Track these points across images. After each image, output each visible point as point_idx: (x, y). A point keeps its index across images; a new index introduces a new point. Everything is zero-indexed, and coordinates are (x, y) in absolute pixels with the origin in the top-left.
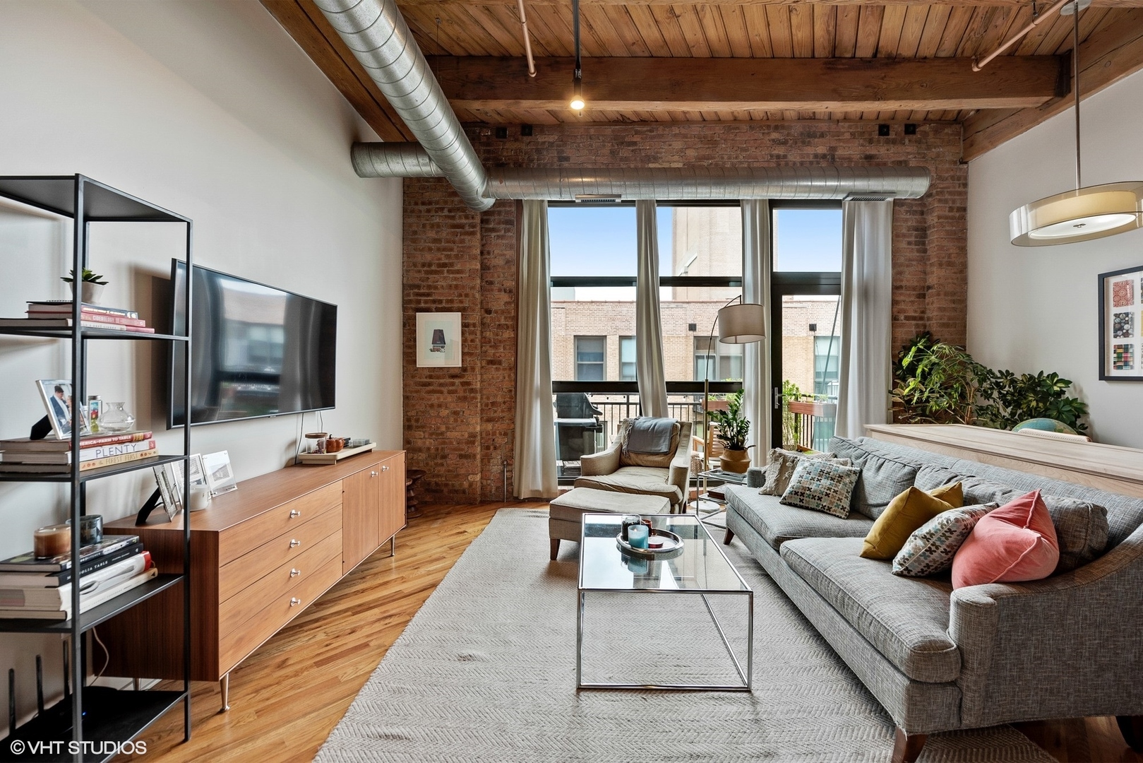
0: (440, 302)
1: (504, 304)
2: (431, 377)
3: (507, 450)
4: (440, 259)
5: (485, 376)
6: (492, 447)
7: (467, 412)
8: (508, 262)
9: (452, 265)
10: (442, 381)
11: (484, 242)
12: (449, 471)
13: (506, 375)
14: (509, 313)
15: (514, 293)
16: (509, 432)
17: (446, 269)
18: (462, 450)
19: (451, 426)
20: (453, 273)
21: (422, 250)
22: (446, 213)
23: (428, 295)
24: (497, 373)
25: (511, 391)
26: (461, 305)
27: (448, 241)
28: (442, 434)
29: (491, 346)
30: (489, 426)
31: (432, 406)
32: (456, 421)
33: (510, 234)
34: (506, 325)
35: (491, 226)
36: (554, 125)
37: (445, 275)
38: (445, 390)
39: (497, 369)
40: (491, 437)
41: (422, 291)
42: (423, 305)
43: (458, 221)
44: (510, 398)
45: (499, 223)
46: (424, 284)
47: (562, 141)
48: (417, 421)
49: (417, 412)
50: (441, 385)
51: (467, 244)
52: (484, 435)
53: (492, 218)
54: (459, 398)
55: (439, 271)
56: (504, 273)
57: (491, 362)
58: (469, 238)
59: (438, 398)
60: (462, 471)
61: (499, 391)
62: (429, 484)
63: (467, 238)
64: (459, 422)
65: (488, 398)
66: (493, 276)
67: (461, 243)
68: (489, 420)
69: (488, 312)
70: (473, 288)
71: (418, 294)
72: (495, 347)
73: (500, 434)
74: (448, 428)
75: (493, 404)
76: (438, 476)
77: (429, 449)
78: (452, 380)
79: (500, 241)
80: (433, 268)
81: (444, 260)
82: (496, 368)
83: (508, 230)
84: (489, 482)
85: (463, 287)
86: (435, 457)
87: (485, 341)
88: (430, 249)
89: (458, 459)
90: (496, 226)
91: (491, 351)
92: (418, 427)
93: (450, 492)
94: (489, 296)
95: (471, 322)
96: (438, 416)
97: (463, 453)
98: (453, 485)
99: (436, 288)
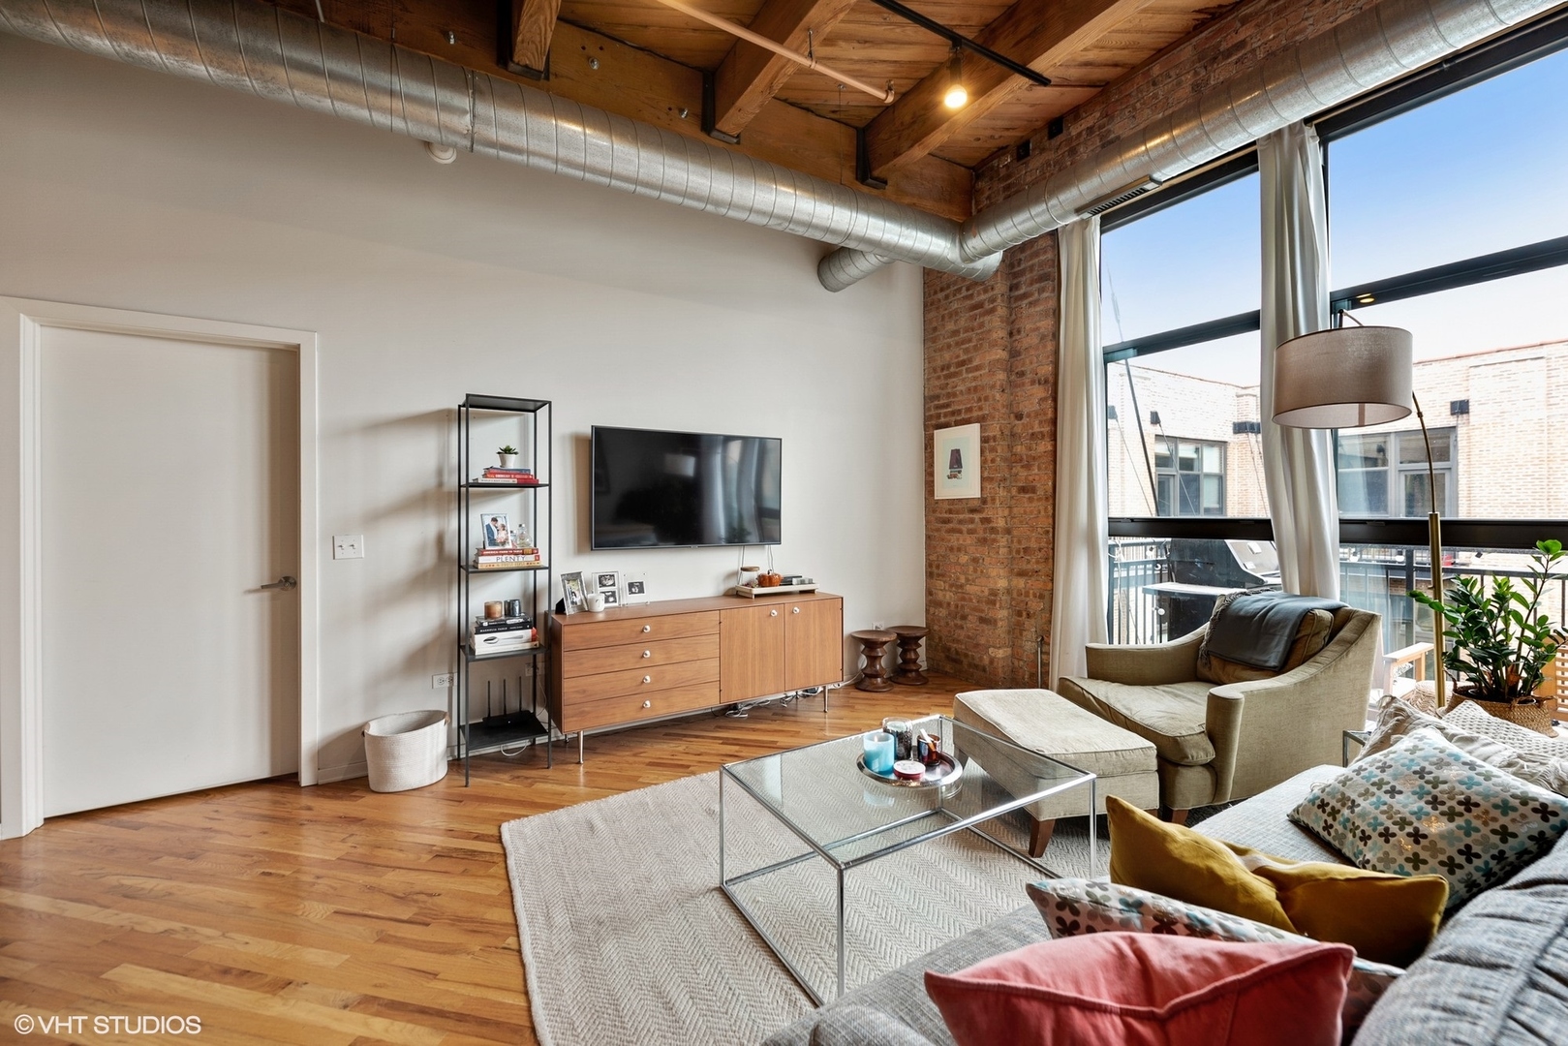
0: (959, 412)
1: (1039, 403)
2: (950, 511)
3: (1044, 621)
4: (958, 356)
5: (1015, 510)
6: (1024, 614)
7: (987, 560)
8: (1043, 338)
9: (970, 360)
10: (961, 516)
11: (1014, 317)
12: (969, 637)
13: (1041, 508)
14: (1045, 414)
15: (1053, 384)
16: (1047, 593)
17: (964, 368)
18: (982, 611)
19: (970, 578)
20: (971, 372)
21: (941, 350)
22: (964, 293)
23: (947, 405)
24: (1030, 505)
25: (1048, 532)
26: (980, 413)
27: (966, 331)
28: (961, 586)
29: (1022, 467)
30: (1020, 583)
31: (951, 549)
32: (975, 571)
33: (1045, 295)
34: (1041, 432)
35: (1022, 291)
36: (1095, 97)
37: (964, 375)
38: (964, 528)
39: (1030, 500)
40: (1023, 598)
41: (942, 402)
42: (943, 420)
43: (977, 299)
44: (1047, 543)
45: (1031, 284)
46: (944, 392)
47: (1107, 115)
48: (938, 567)
49: (938, 556)
50: (960, 522)
51: (987, 327)
52: (1015, 595)
53: (1023, 279)
54: (979, 540)
55: (957, 373)
56: (1037, 357)
57: (1023, 490)
58: (989, 317)
59: (958, 540)
60: (982, 641)
61: (1032, 531)
62: (949, 650)
63: (987, 318)
64: (979, 572)
65: (1019, 542)
66: (1023, 365)
67: (980, 328)
68: (1022, 574)
69: (1019, 417)
70: (993, 387)
71: (938, 407)
72: (1028, 467)
73: (1035, 596)
74: (967, 580)
75: (1026, 550)
76: (958, 641)
77: (949, 604)
78: (971, 516)
79: (1032, 310)
80: (952, 370)
81: (963, 357)
82: (1029, 498)
83: (1041, 291)
84: (1021, 663)
85: (983, 388)
86: (955, 618)
87: (1013, 460)
88: (949, 346)
89: (978, 623)
90: (1029, 289)
91: (1023, 473)
92: (939, 575)
93: (970, 665)
94: (1019, 394)
95: (991, 434)
96: (957, 563)
97: (983, 615)
98: (973, 658)
99: (954, 395)
